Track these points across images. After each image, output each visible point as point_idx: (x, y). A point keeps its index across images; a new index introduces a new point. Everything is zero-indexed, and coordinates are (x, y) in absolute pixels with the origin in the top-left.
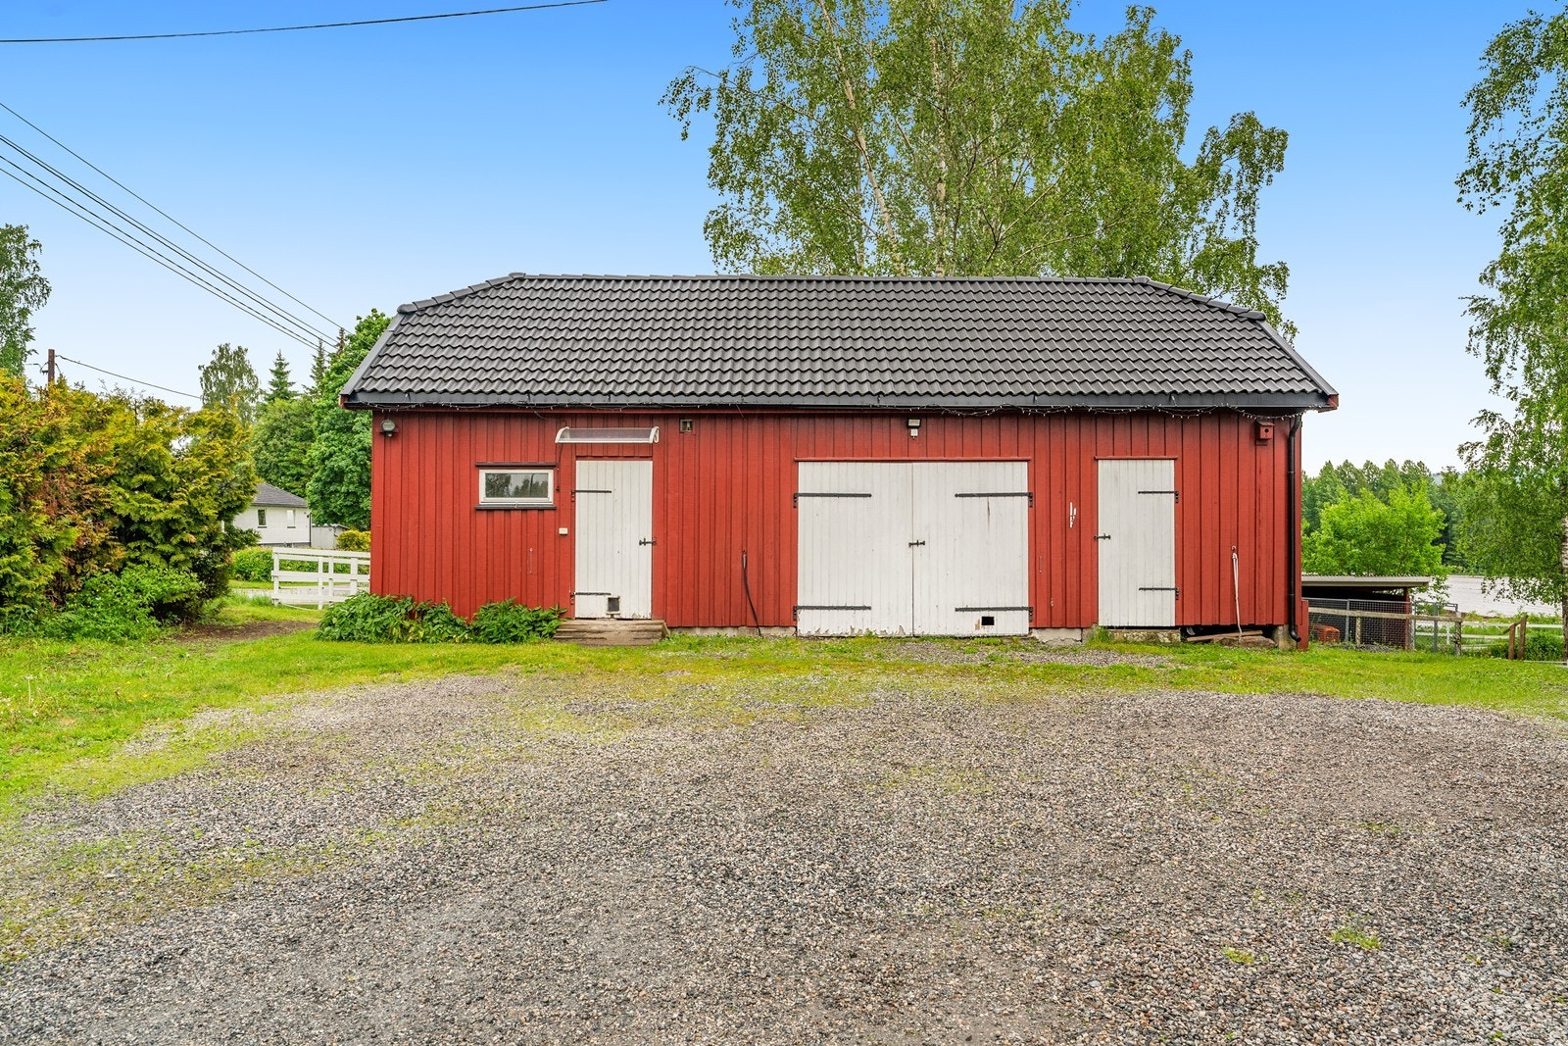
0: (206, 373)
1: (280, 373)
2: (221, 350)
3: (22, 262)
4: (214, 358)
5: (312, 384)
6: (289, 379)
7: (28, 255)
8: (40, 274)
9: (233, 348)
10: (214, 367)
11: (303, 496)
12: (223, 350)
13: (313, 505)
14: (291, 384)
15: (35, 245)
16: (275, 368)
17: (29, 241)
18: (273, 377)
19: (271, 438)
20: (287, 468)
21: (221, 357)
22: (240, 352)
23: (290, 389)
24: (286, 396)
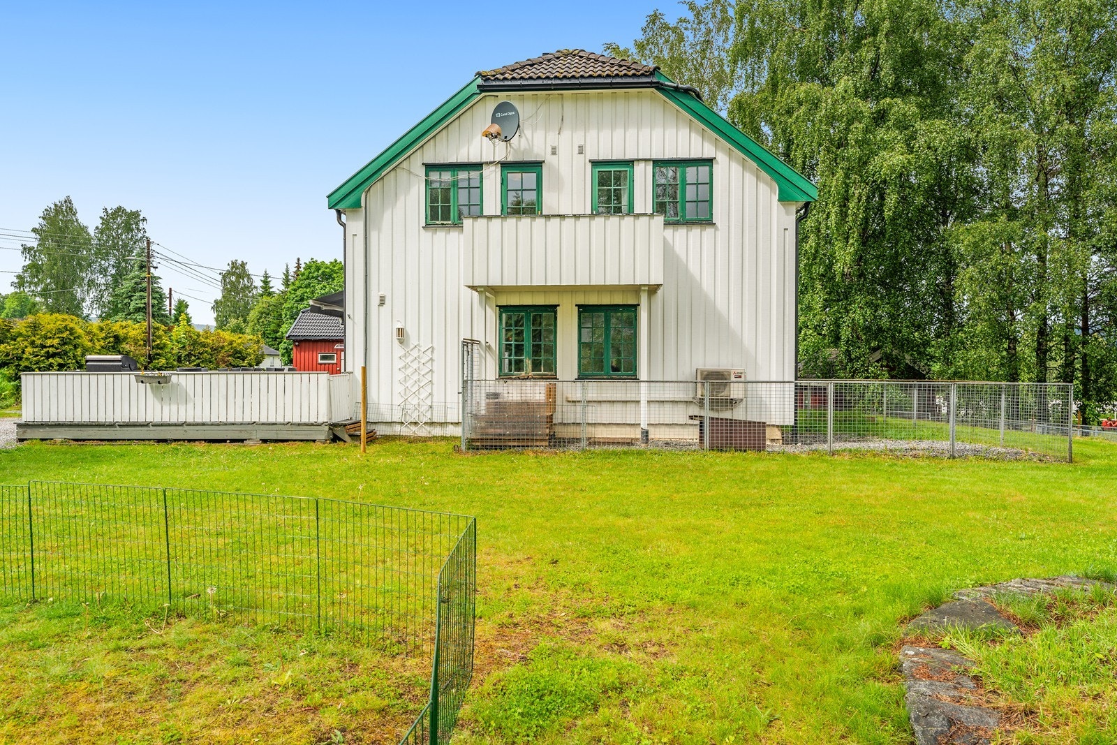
0: (224, 277)
1: (266, 282)
2: (233, 263)
3: (138, 229)
4: (228, 268)
5: (282, 288)
6: (271, 285)
7: (141, 226)
8: (146, 235)
9: (239, 262)
10: (229, 273)
11: (278, 349)
12: (234, 264)
13: (283, 355)
14: (272, 288)
15: (144, 220)
16: (263, 279)
17: (141, 218)
18: (262, 284)
19: (261, 317)
20: (270, 334)
21: (232, 268)
22: (243, 265)
23: (271, 290)
24: (270, 294)
